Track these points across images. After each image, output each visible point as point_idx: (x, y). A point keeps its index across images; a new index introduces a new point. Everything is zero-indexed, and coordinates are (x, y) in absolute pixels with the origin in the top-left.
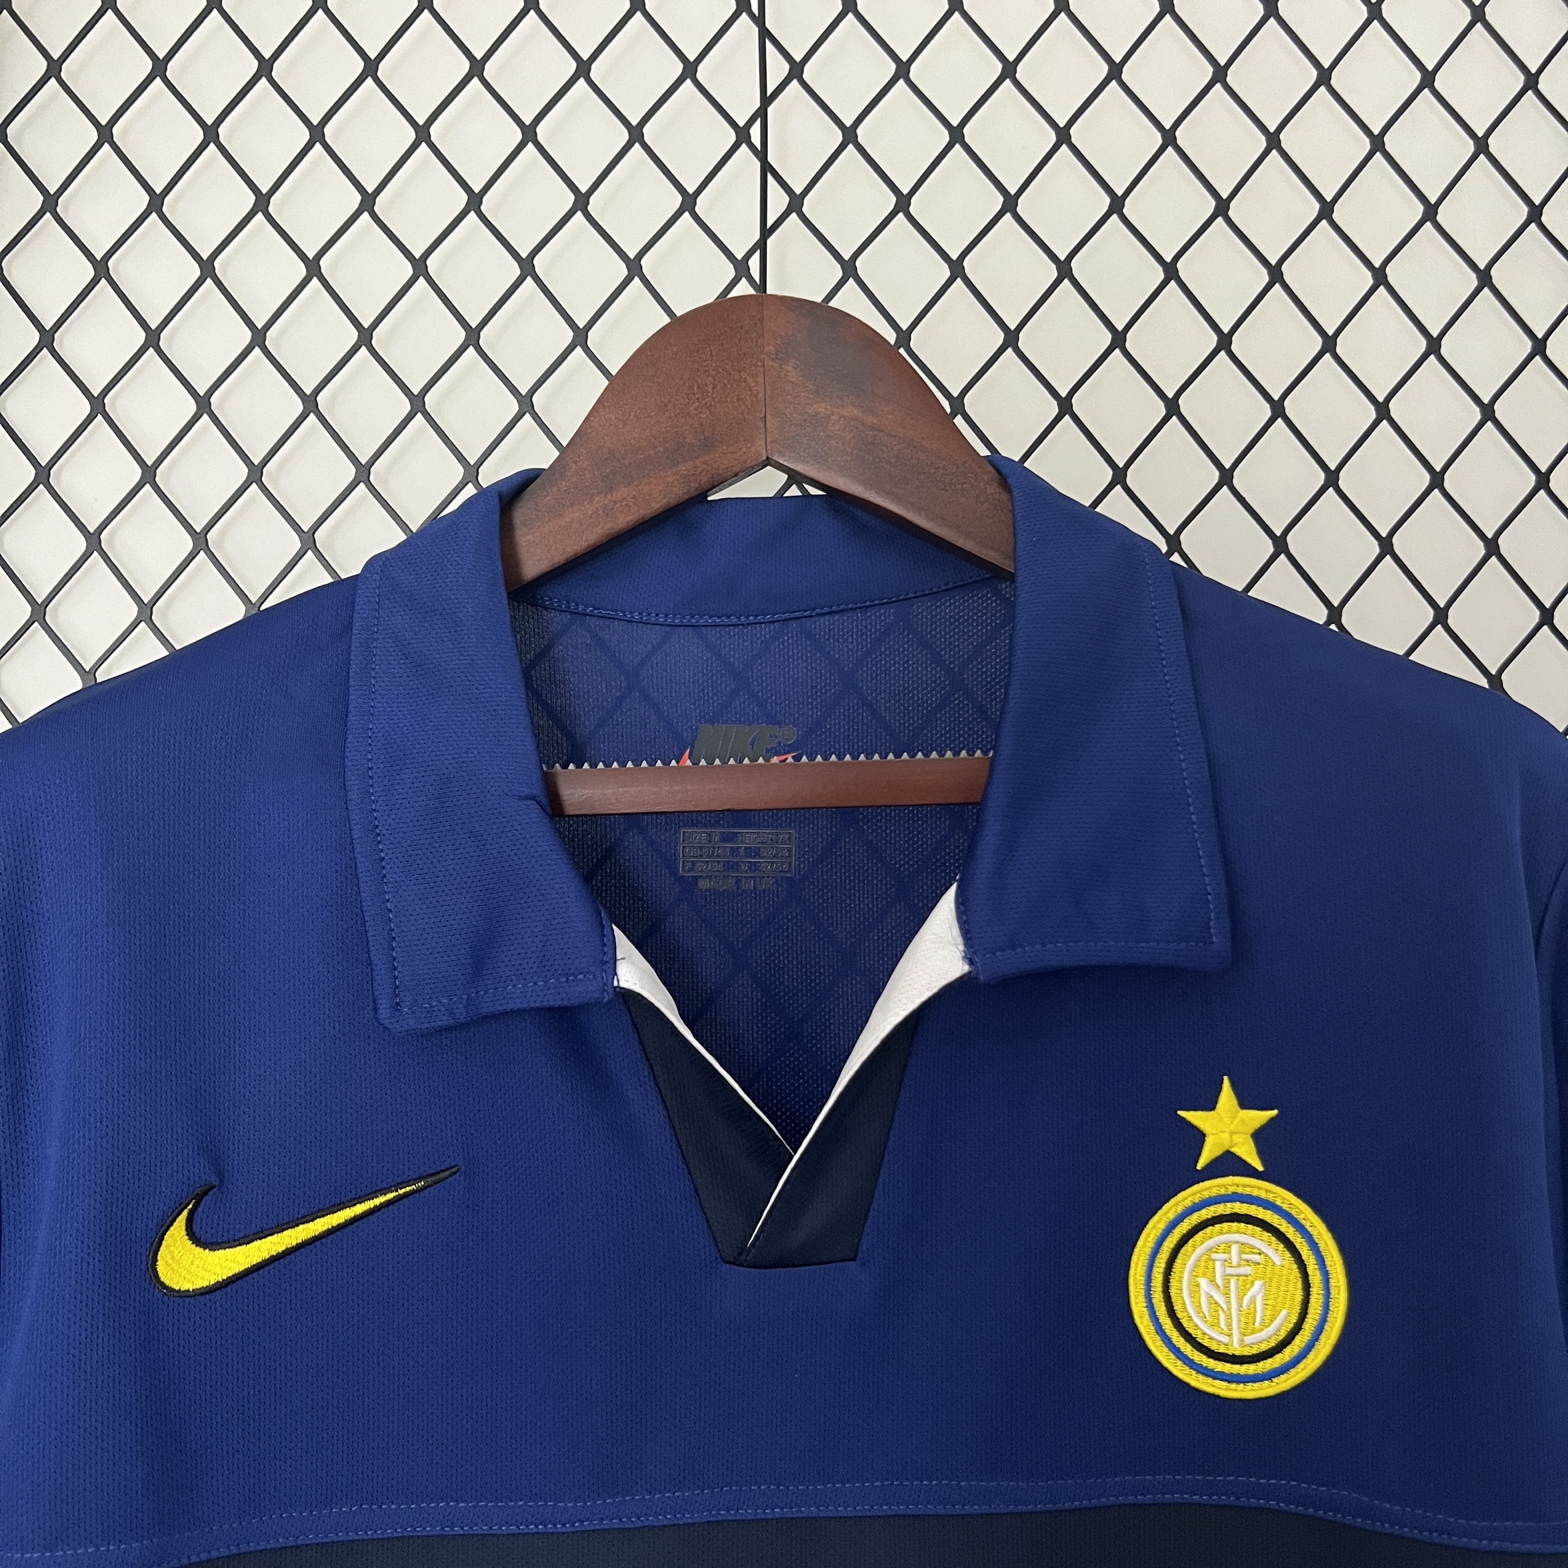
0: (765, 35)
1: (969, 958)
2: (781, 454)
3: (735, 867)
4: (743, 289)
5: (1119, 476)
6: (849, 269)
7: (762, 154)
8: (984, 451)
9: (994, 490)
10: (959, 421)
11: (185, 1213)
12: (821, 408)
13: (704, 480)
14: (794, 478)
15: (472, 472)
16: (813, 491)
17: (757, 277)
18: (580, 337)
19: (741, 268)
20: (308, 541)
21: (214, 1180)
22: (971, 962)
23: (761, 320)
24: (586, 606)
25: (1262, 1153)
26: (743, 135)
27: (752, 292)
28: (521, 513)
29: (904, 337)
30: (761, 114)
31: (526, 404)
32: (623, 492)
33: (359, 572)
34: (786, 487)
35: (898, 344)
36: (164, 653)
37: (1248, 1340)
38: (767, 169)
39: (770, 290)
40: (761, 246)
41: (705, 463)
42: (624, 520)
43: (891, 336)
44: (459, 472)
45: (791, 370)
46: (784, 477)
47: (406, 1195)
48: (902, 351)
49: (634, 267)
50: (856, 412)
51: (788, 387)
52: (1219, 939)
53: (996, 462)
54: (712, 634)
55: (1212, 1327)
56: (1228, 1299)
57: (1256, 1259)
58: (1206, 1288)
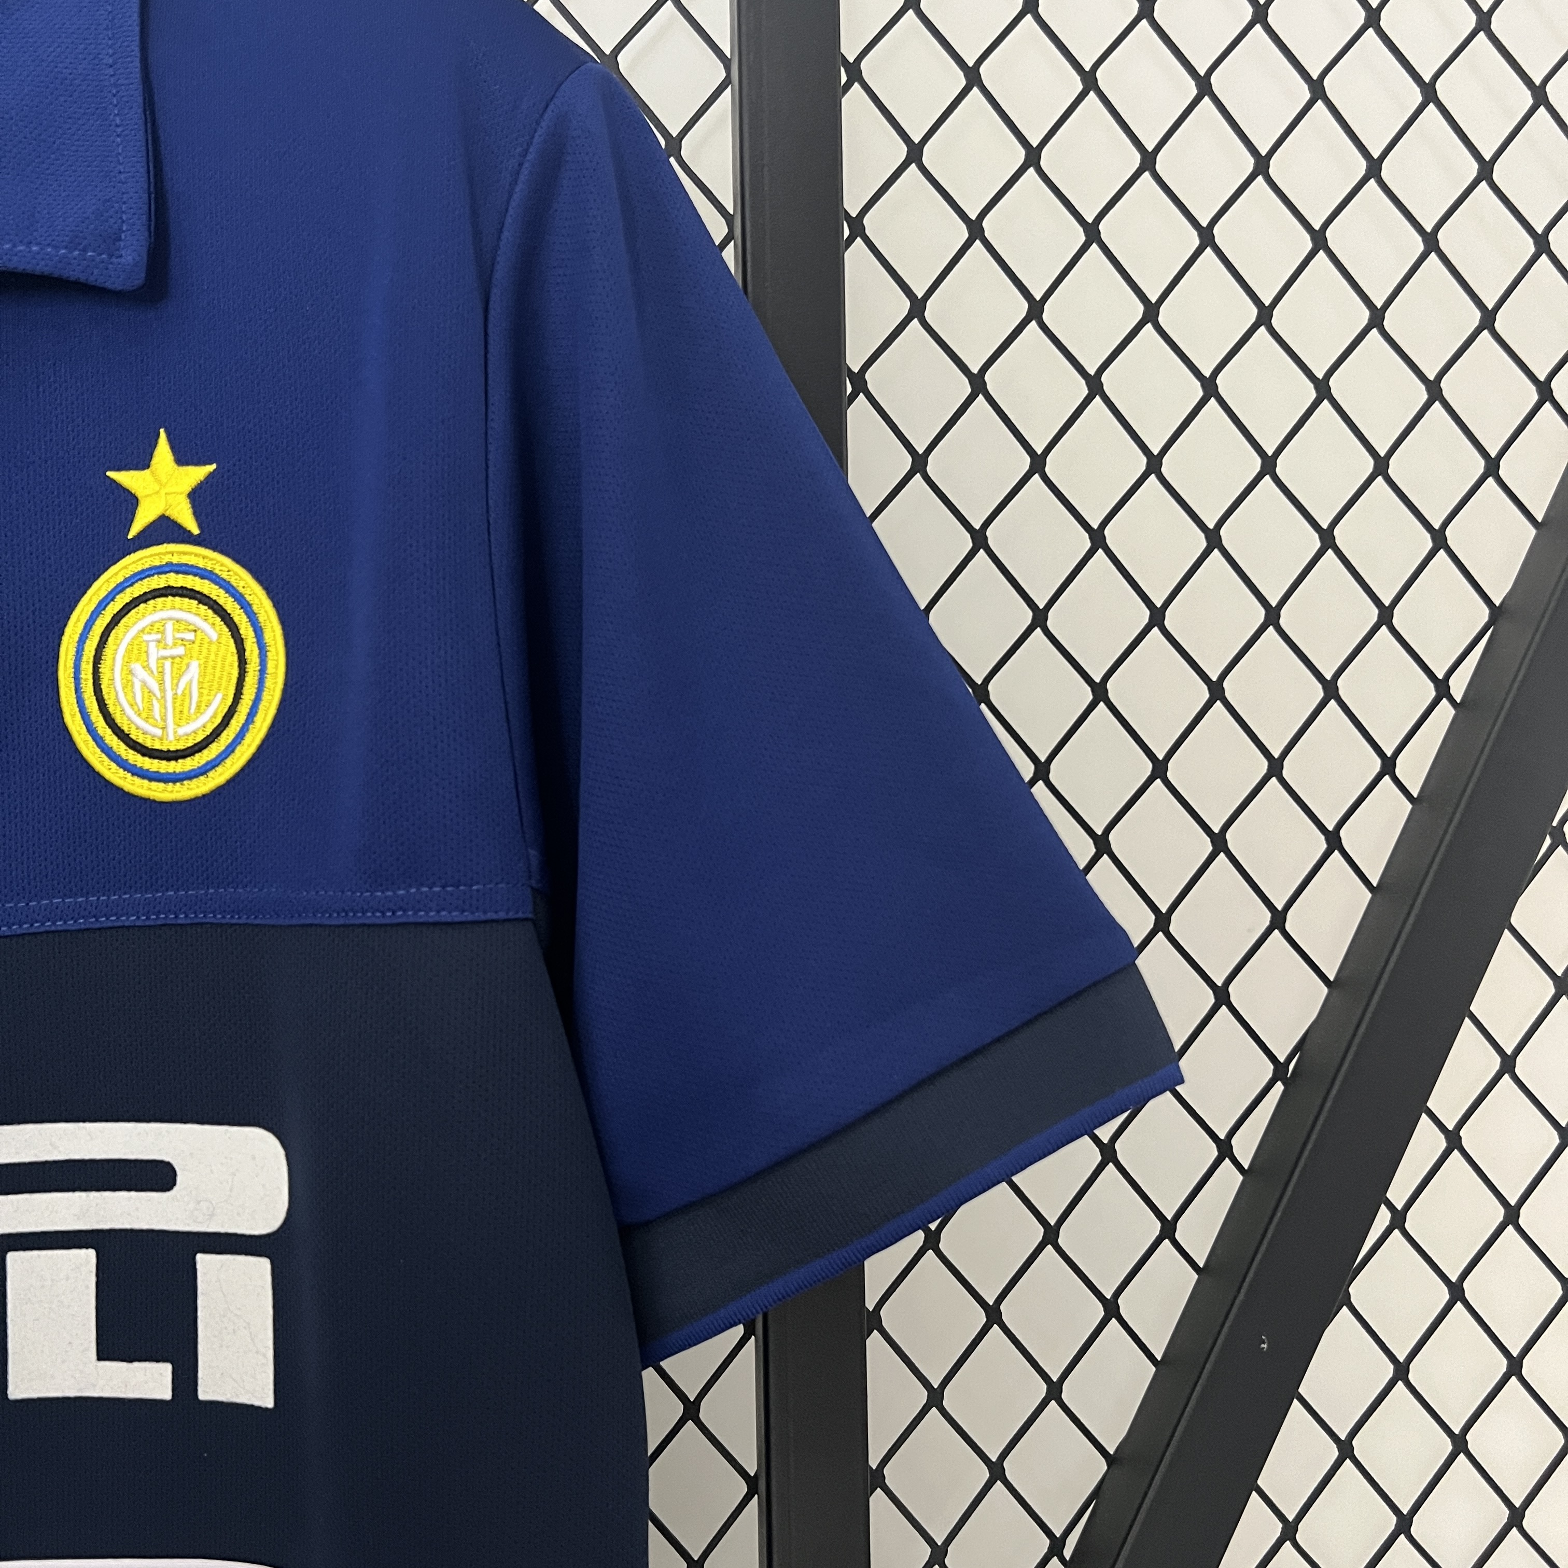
37: (183, 731)
55: (146, 720)
56: (162, 683)
57: (191, 636)
58: (141, 673)
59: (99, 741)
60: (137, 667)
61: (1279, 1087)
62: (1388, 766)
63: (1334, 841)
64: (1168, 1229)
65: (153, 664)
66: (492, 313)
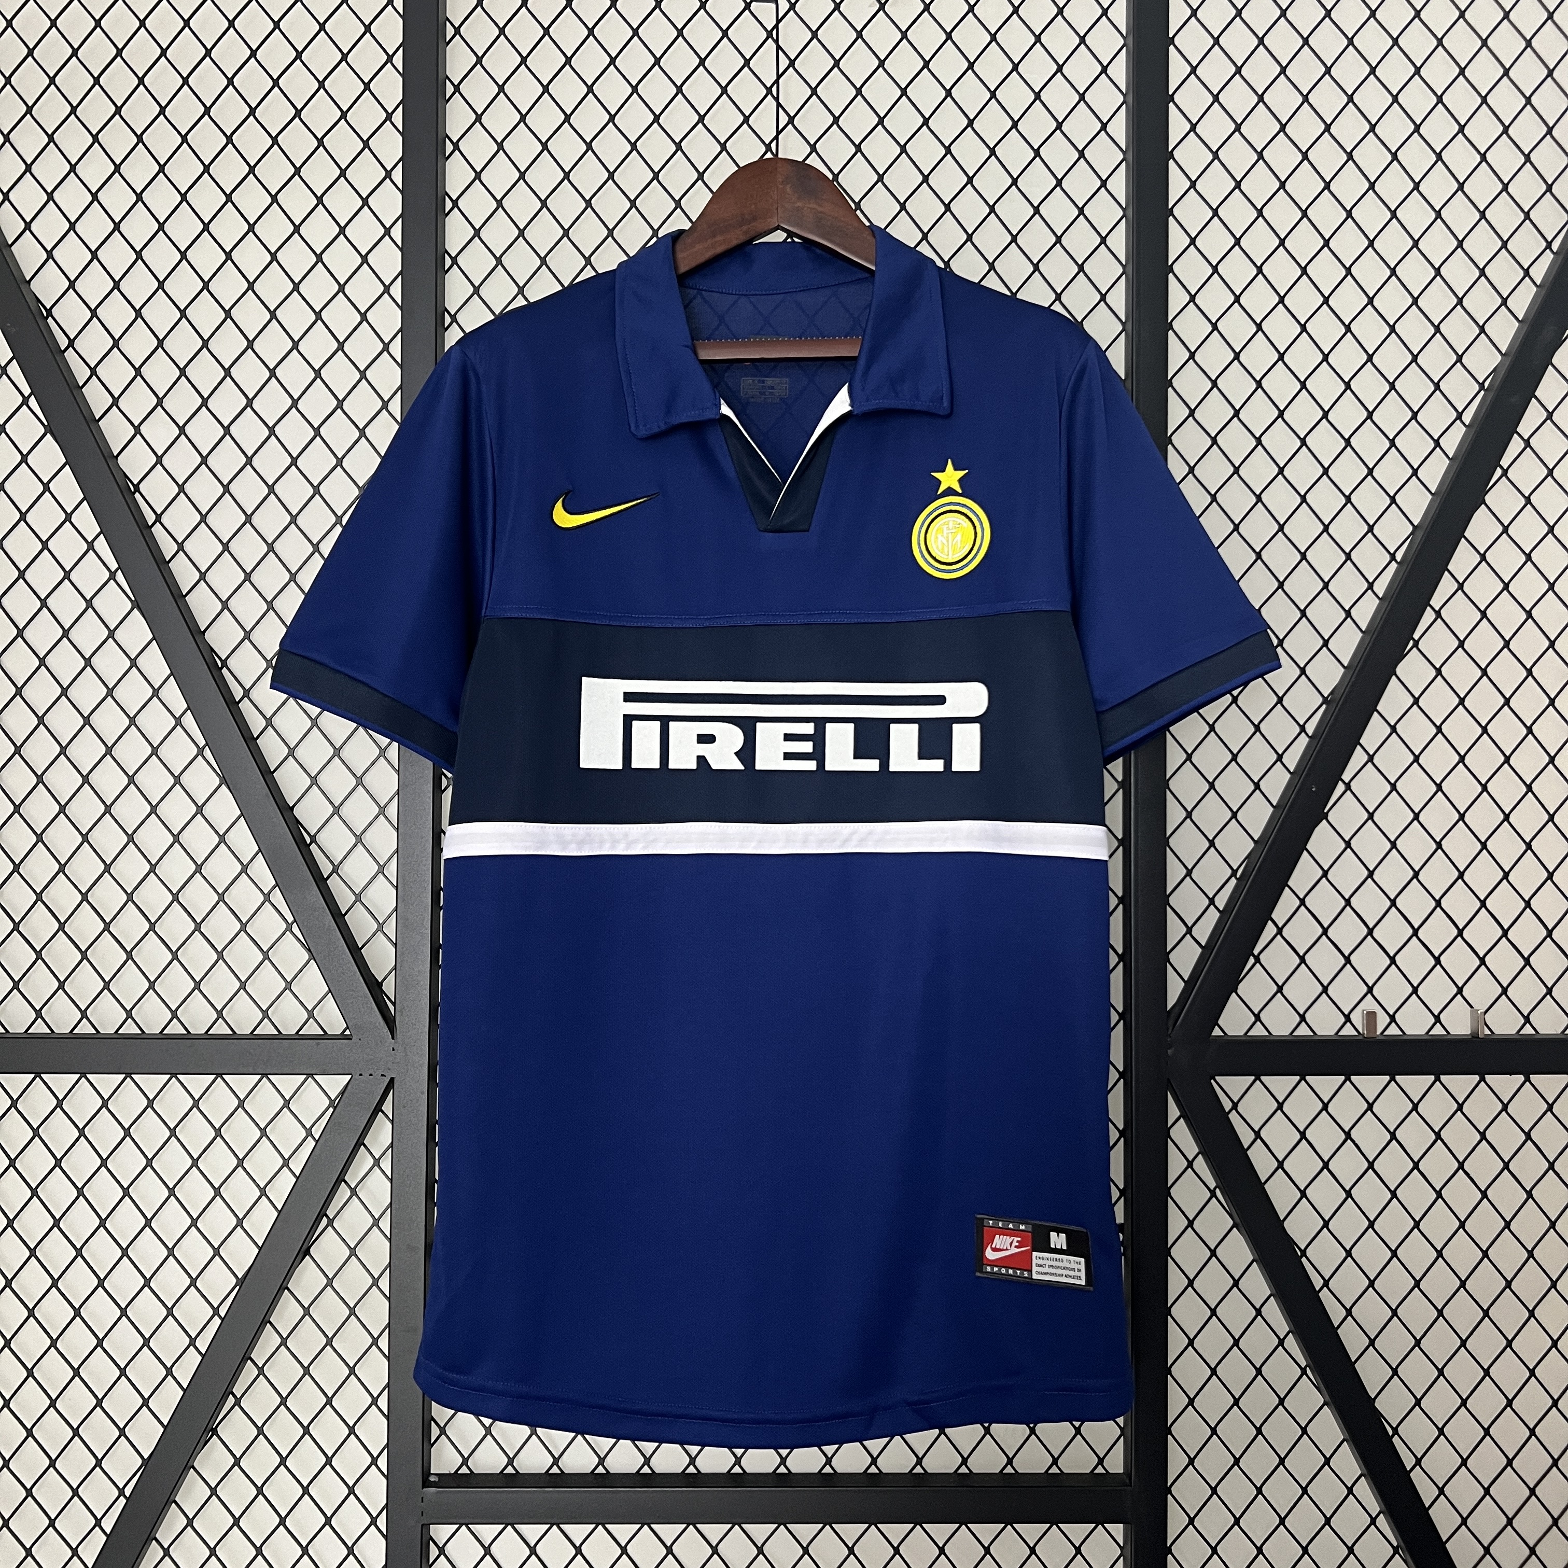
0: (779, 47)
1: (852, 405)
2: (783, 223)
3: (764, 394)
4: (769, 155)
5: (925, 236)
6: (813, 148)
7: (777, 99)
8: (867, 224)
9: (870, 238)
10: (858, 212)
11: (562, 499)
12: (799, 204)
13: (752, 234)
14: (790, 234)
15: (655, 232)
16: (796, 240)
17: (774, 151)
18: (701, 176)
19: (768, 147)
20: (588, 261)
21: (571, 488)
22: (852, 407)
23: (776, 168)
24: (704, 286)
25: (961, 487)
26: (769, 91)
27: (772, 156)
28: (679, 246)
29: (836, 177)
30: (777, 82)
31: (678, 204)
32: (719, 238)
33: (615, 267)
34: (787, 239)
35: (833, 180)
36: (561, 288)
37: (954, 557)
38: (779, 105)
39: (780, 156)
40: (776, 138)
41: (753, 226)
42: (720, 249)
43: (830, 177)
44: (650, 232)
45: (788, 189)
46: (786, 235)
47: (640, 503)
48: (835, 183)
49: (723, 147)
50: (815, 206)
51: (787, 196)
52: (946, 403)
53: (873, 228)
54: (753, 299)
55: (942, 553)
56: (948, 541)
57: (958, 526)
58: (940, 538)
59: (925, 560)
60: (939, 536)
61: (1324, 706)
62: (1371, 586)
63: (1348, 614)
64: (1280, 758)
65: (945, 535)
66: (1062, 419)
